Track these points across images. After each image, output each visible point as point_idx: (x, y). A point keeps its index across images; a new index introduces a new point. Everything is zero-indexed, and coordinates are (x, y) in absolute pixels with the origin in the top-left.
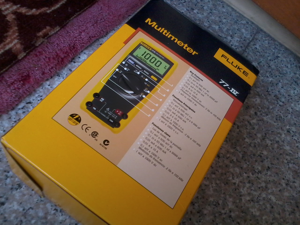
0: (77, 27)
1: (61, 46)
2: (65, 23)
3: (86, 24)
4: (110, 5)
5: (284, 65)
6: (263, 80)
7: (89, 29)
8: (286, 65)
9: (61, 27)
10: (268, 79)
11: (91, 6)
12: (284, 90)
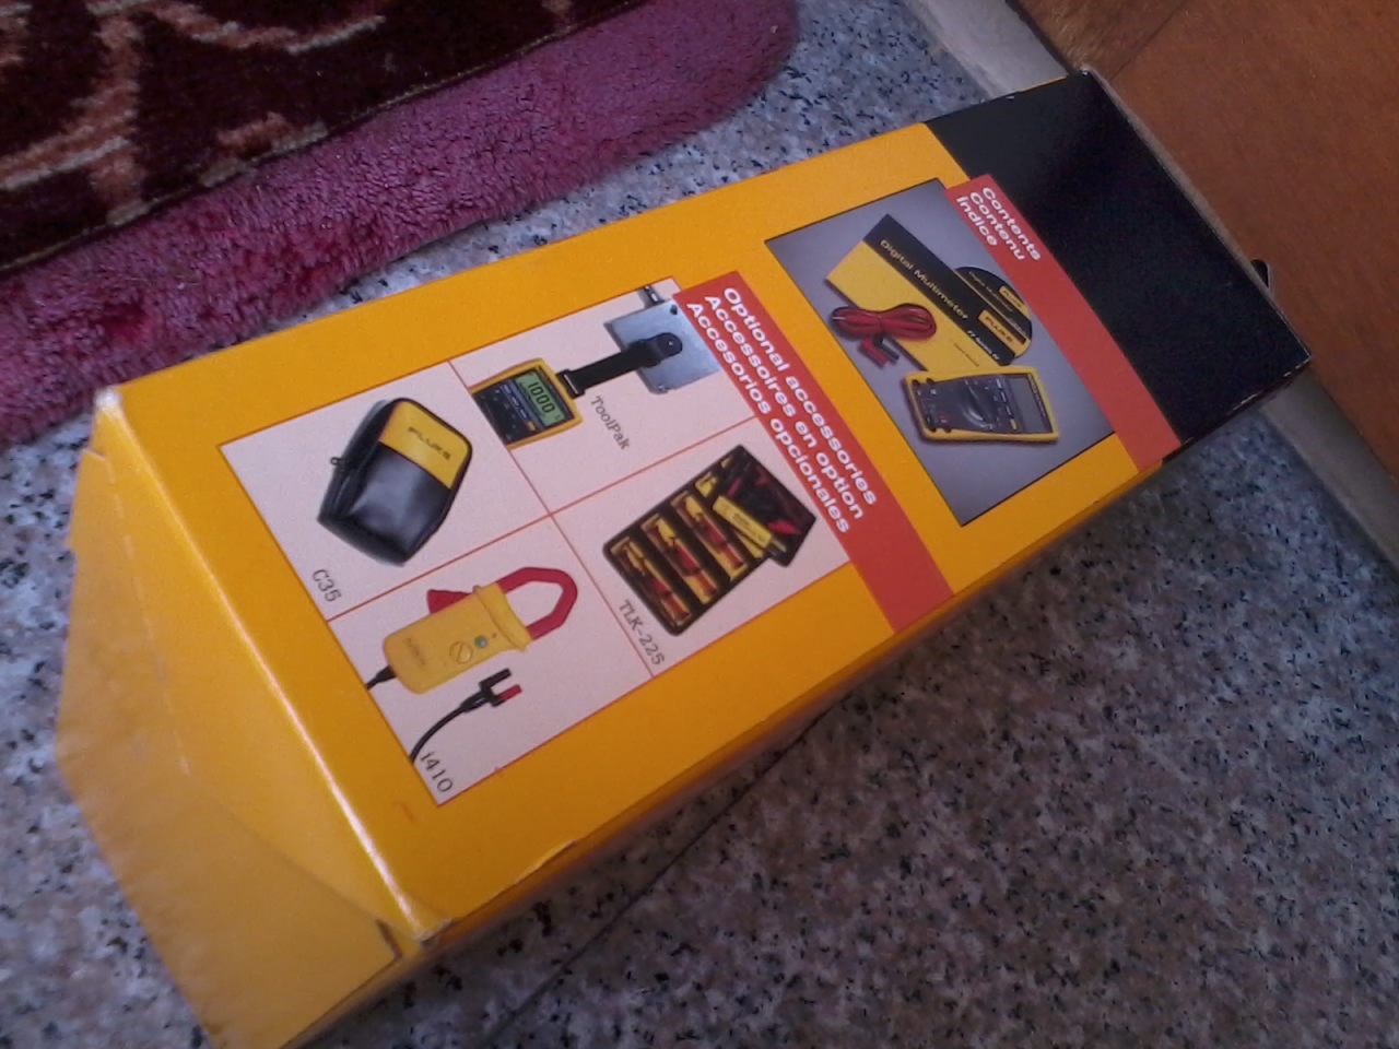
0: (404, 146)
1: (314, 211)
2: (356, 115)
3: (445, 143)
4: (572, 89)
5: (1273, 527)
6: (1171, 571)
7: (454, 169)
8: (1281, 529)
9: (333, 128)
10: (1192, 574)
11: (488, 71)
12: (1254, 639)
